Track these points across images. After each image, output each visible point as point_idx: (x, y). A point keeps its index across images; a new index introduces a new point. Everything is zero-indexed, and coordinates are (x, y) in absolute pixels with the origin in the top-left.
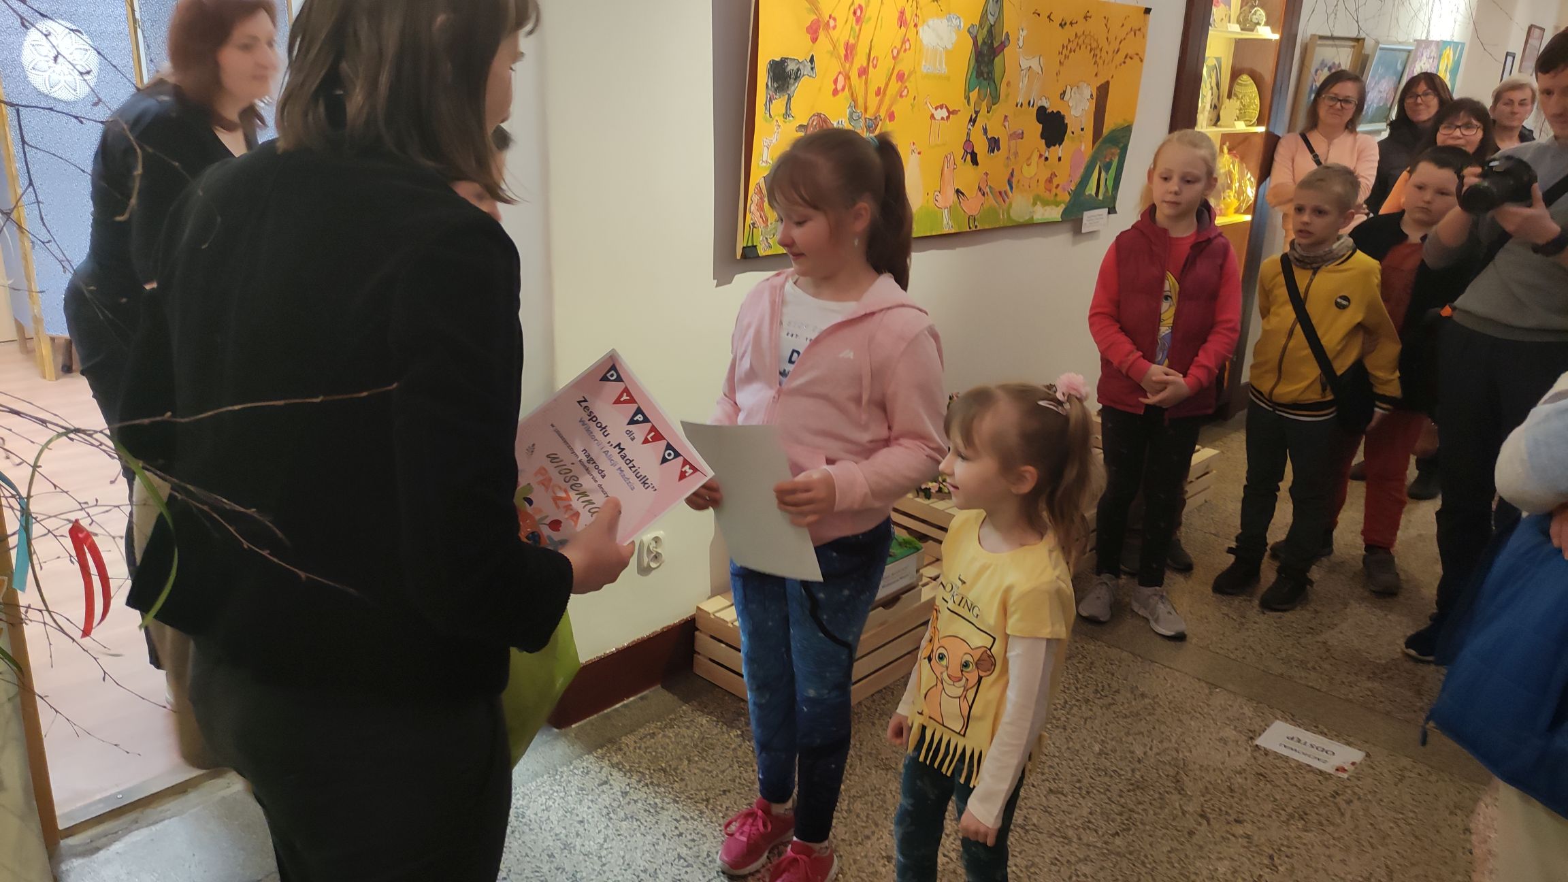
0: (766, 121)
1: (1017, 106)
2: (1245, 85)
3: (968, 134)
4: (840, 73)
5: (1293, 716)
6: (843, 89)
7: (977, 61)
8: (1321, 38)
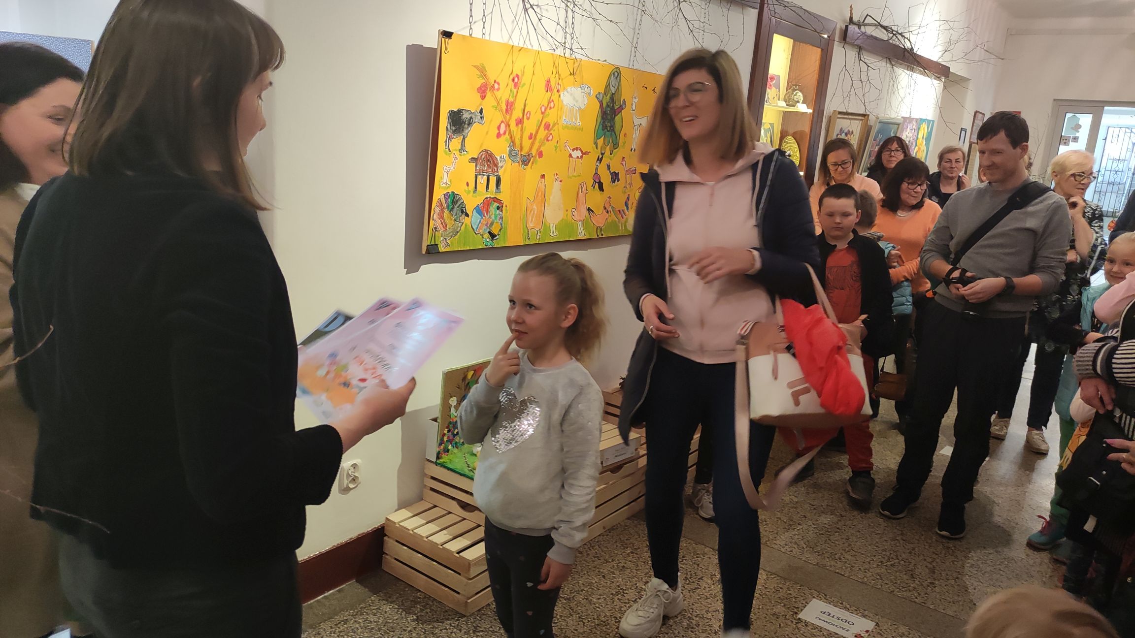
0: (446, 154)
1: (631, 150)
2: (790, 143)
3: (596, 169)
4: (502, 122)
5: (826, 595)
6: (505, 133)
7: (603, 118)
8: (840, 113)
